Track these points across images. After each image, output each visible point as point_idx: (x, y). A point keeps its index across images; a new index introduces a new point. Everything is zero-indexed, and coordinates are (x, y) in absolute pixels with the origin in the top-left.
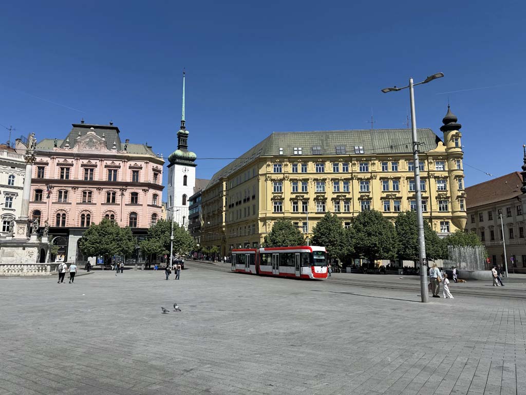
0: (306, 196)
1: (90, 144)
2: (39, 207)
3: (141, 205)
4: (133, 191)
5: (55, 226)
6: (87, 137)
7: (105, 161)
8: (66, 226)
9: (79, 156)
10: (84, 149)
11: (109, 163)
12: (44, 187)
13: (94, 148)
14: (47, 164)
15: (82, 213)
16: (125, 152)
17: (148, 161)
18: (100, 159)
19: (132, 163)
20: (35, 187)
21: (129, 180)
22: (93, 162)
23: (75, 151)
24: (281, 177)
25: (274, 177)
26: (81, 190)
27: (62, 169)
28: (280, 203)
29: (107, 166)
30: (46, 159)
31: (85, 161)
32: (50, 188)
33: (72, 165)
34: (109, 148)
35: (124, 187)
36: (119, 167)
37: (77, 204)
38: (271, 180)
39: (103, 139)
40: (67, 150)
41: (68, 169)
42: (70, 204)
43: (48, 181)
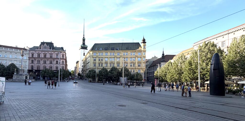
0: (102, 62)
1: (45, 48)
2: (33, 65)
4: (57, 60)
6: (44, 46)
8: (40, 70)
11: (50, 53)
12: (33, 59)
15: (44, 66)
16: (54, 50)
18: (48, 52)
19: (56, 53)
20: (31, 59)
21: (55, 57)
22: (46, 52)
23: (41, 50)
24: (96, 56)
25: (94, 56)
26: (43, 60)
27: (38, 55)
28: (95, 64)
29: (49, 54)
30: (34, 52)
31: (44, 52)
32: (35, 59)
33: (40, 53)
34: (50, 49)
35: (54, 59)
36: (53, 54)
37: (42, 64)
38: (93, 57)
39: (49, 46)
40: (39, 50)
41: (40, 55)
42: (40, 64)
43: (34, 58)
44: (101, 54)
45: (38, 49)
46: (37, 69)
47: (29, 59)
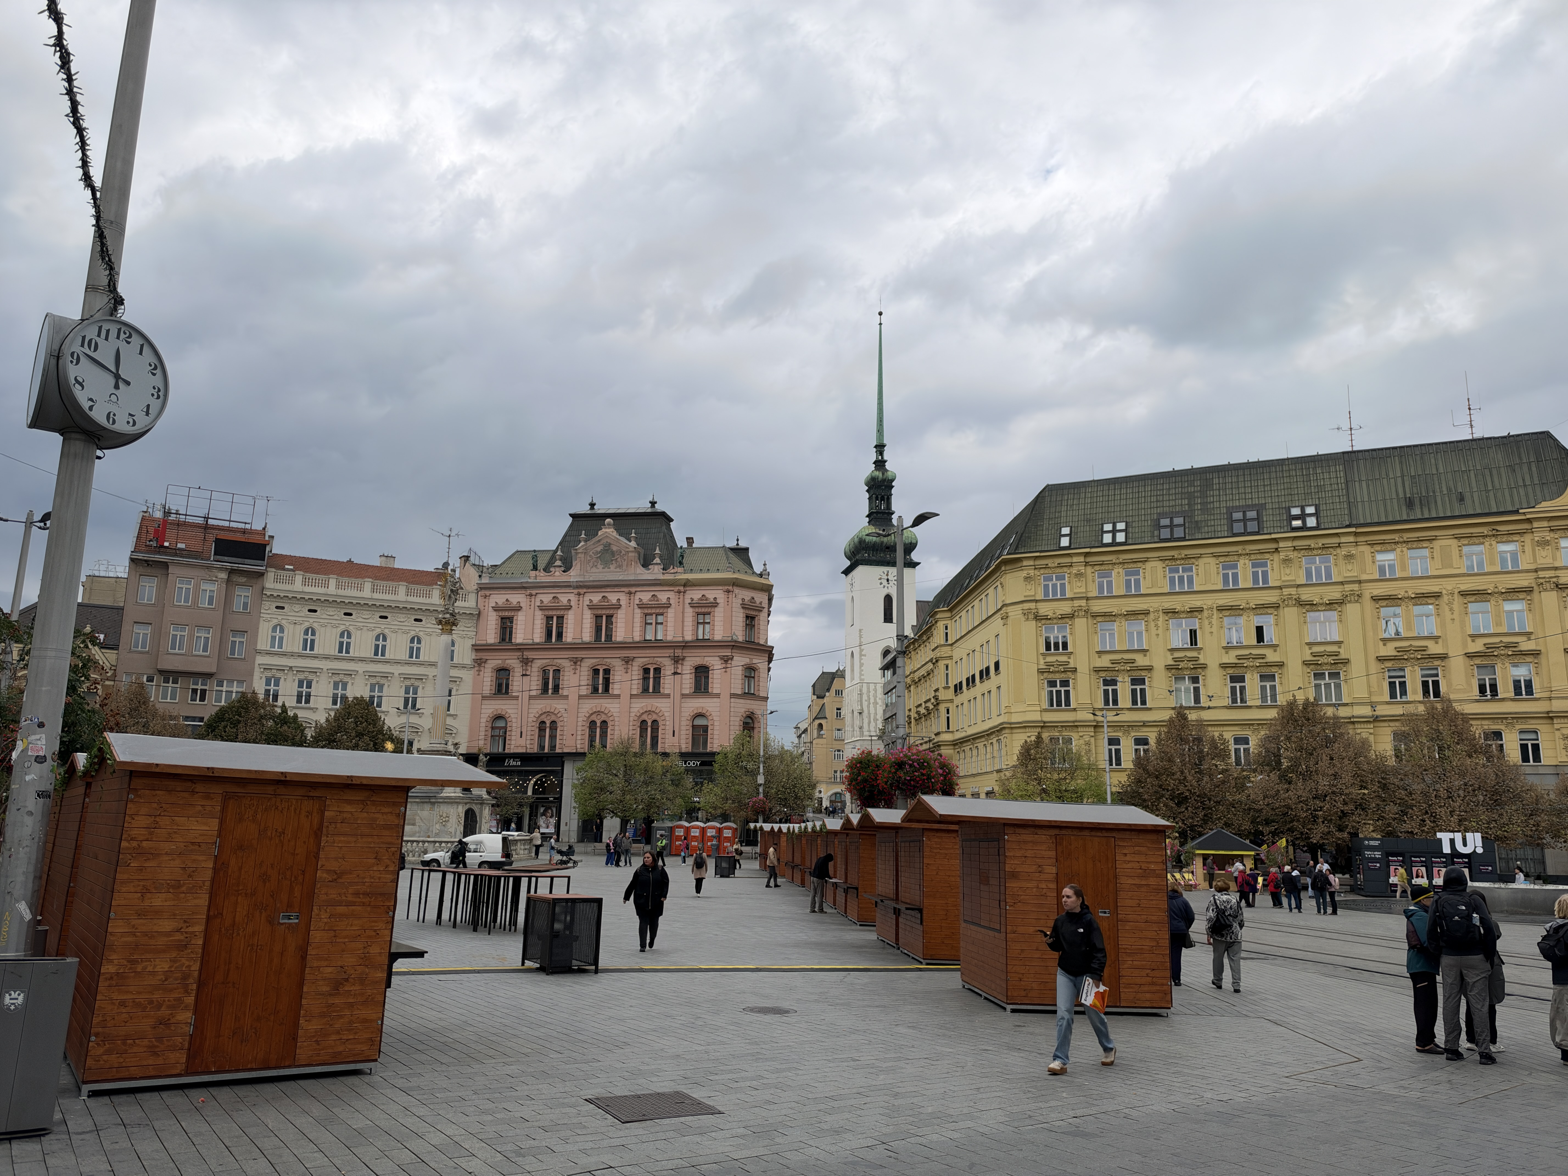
0: (1141, 660)
1: (608, 555)
2: (503, 707)
3: (718, 696)
4: (698, 661)
5: (536, 751)
6: (599, 541)
7: (639, 595)
8: (558, 750)
9: (583, 587)
10: (594, 570)
11: (645, 597)
12: (513, 662)
13: (615, 565)
14: (519, 609)
15: (590, 719)
16: (680, 570)
17: (730, 588)
18: (626, 590)
19: (695, 594)
20: (494, 662)
21: (689, 637)
22: (613, 598)
23: (574, 575)
24: (1065, 608)
25: (1045, 609)
26: (587, 664)
27: (549, 618)
28: (1065, 683)
29: (641, 606)
30: (516, 598)
31: (596, 598)
32: (526, 662)
33: (569, 608)
34: (646, 564)
35: (678, 652)
36: (668, 606)
37: (581, 697)
38: (1037, 618)
39: (633, 544)
40: (557, 576)
41: (561, 618)
42: (566, 697)
43: (521, 648)
44: (1118, 578)
45: (546, 569)
46: (535, 749)
47: (475, 661)
